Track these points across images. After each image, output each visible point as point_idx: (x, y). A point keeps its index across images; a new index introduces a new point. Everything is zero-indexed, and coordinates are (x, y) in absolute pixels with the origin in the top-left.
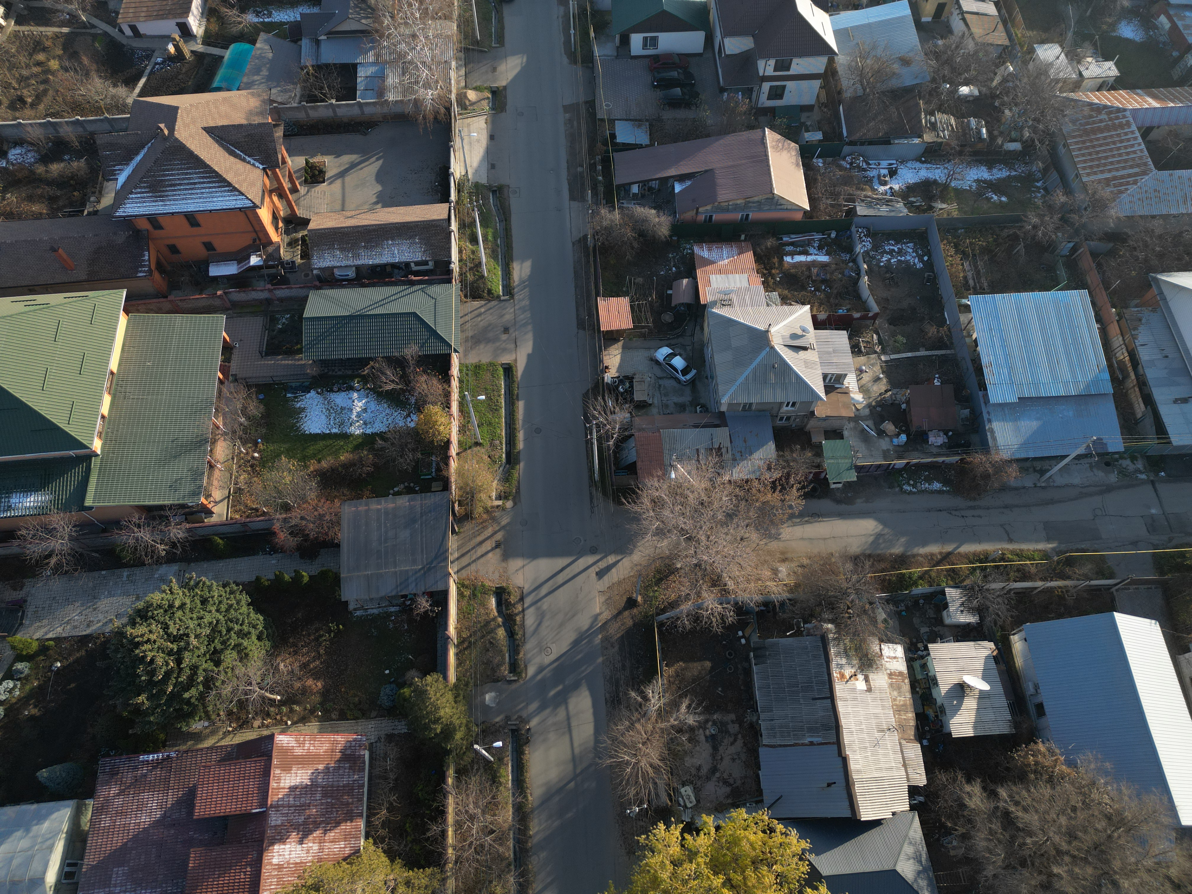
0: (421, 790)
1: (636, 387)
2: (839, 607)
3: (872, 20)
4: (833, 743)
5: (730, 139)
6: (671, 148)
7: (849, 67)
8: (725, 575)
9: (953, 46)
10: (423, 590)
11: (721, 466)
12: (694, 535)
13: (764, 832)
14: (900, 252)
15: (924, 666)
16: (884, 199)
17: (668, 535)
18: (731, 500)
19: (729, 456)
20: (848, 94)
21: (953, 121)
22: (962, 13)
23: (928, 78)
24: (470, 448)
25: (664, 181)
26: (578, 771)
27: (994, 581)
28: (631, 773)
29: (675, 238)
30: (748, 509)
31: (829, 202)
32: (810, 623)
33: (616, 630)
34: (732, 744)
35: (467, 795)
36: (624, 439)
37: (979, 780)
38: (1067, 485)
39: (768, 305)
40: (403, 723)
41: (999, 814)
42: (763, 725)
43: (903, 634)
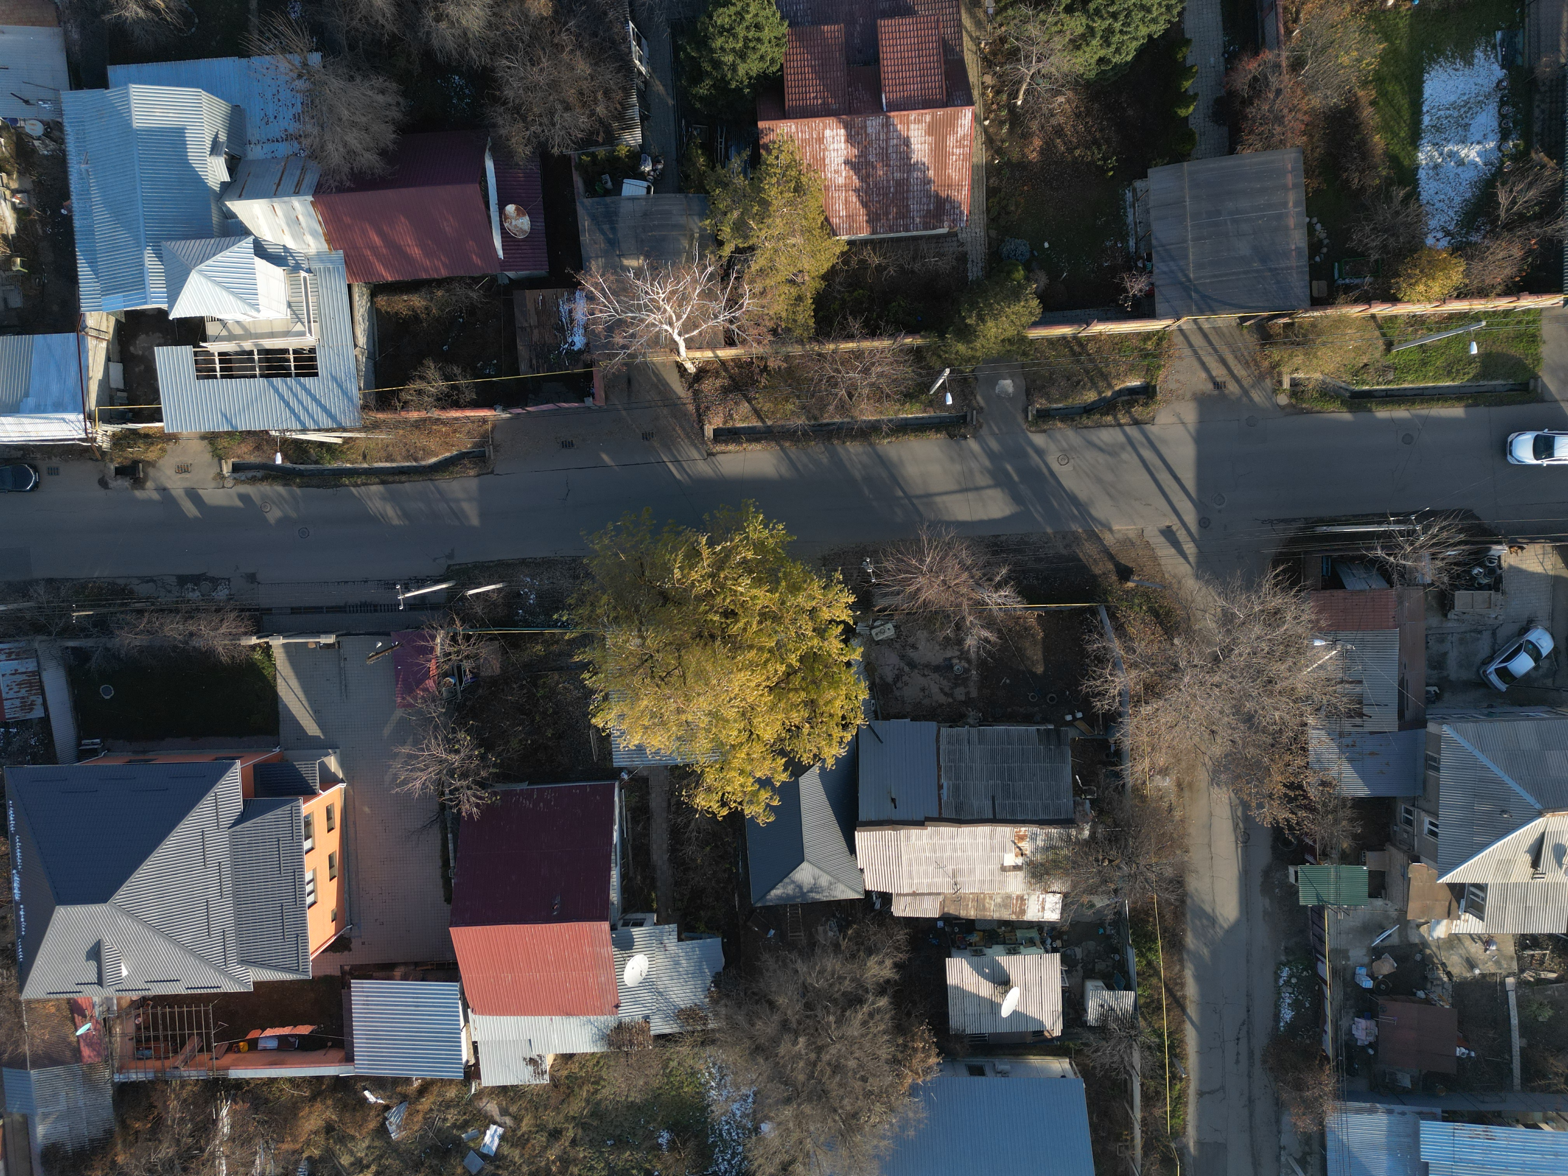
0: (899, 305)
1: (1481, 596)
2: (1111, 849)
4: (940, 813)
8: (1161, 703)
10: (1157, 283)
11: (1331, 714)
12: (1221, 666)
13: (844, 717)
15: (1031, 943)
17: (1223, 630)
18: (1275, 724)
19: (1348, 728)
24: (1384, 335)
26: (915, 501)
27: (1143, 1058)
28: (910, 565)
30: (1259, 746)
32: (1091, 808)
33: (1088, 551)
34: (941, 689)
35: (892, 364)
36: (1385, 572)
37: (897, 977)
40: (980, 274)
41: (860, 992)
42: (963, 731)
43: (1074, 924)
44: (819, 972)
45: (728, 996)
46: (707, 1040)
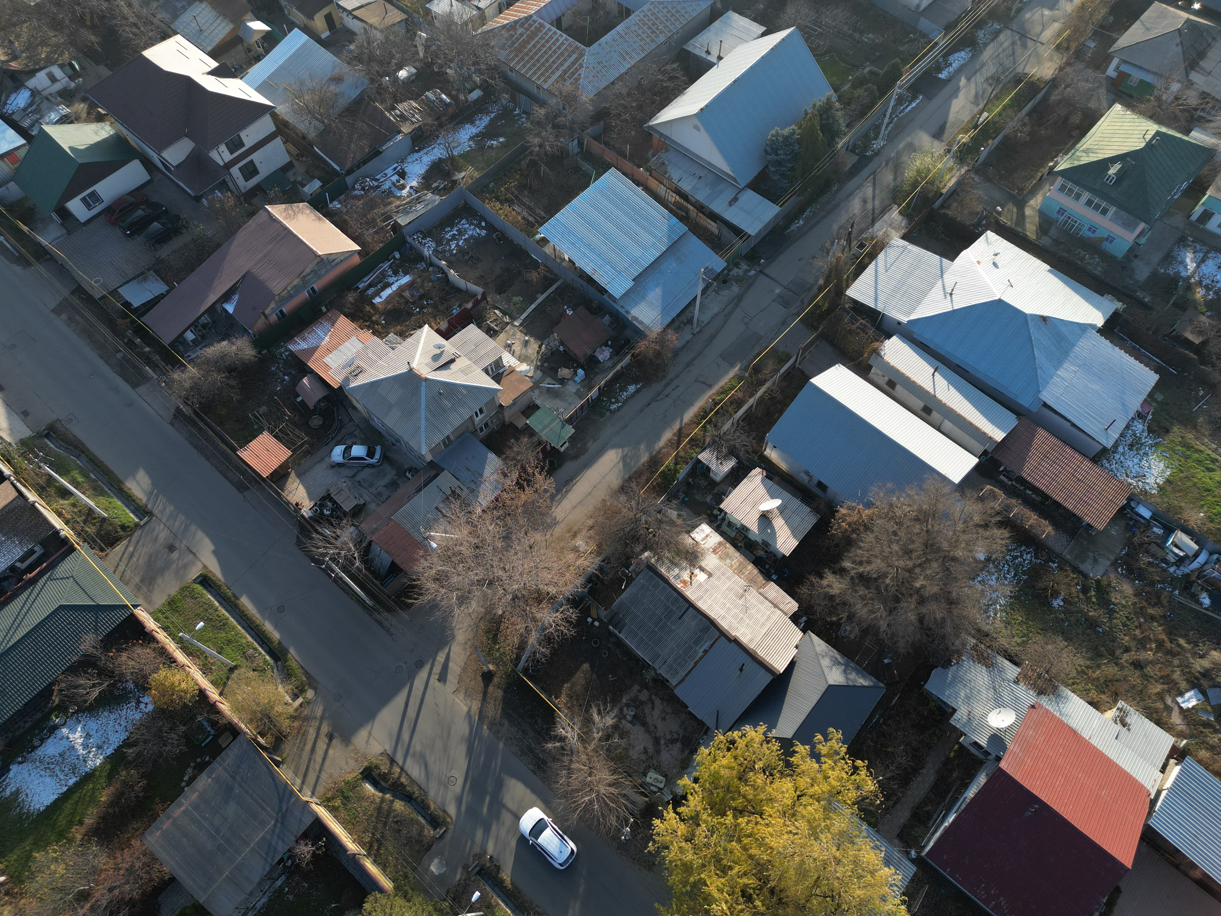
2: (641, 534)
3: (281, 62)
4: (719, 637)
5: (241, 236)
6: (193, 278)
7: (294, 111)
8: (541, 586)
9: (365, 44)
10: (294, 839)
11: (466, 505)
12: (491, 578)
13: (729, 749)
14: (461, 233)
15: (730, 524)
16: (413, 199)
17: (471, 596)
18: (497, 524)
19: (466, 491)
20: (312, 135)
21: (414, 104)
22: (350, 13)
23: (367, 82)
24: (228, 678)
25: (211, 310)
27: (723, 424)
29: (265, 352)
30: (516, 520)
31: (371, 231)
32: (631, 564)
33: (493, 710)
34: (653, 708)
36: (366, 551)
37: (827, 570)
38: (713, 318)
39: (393, 349)
41: (857, 581)
42: (662, 672)
43: (698, 514)
44: (874, 613)
45: (947, 649)
46: (982, 635)
